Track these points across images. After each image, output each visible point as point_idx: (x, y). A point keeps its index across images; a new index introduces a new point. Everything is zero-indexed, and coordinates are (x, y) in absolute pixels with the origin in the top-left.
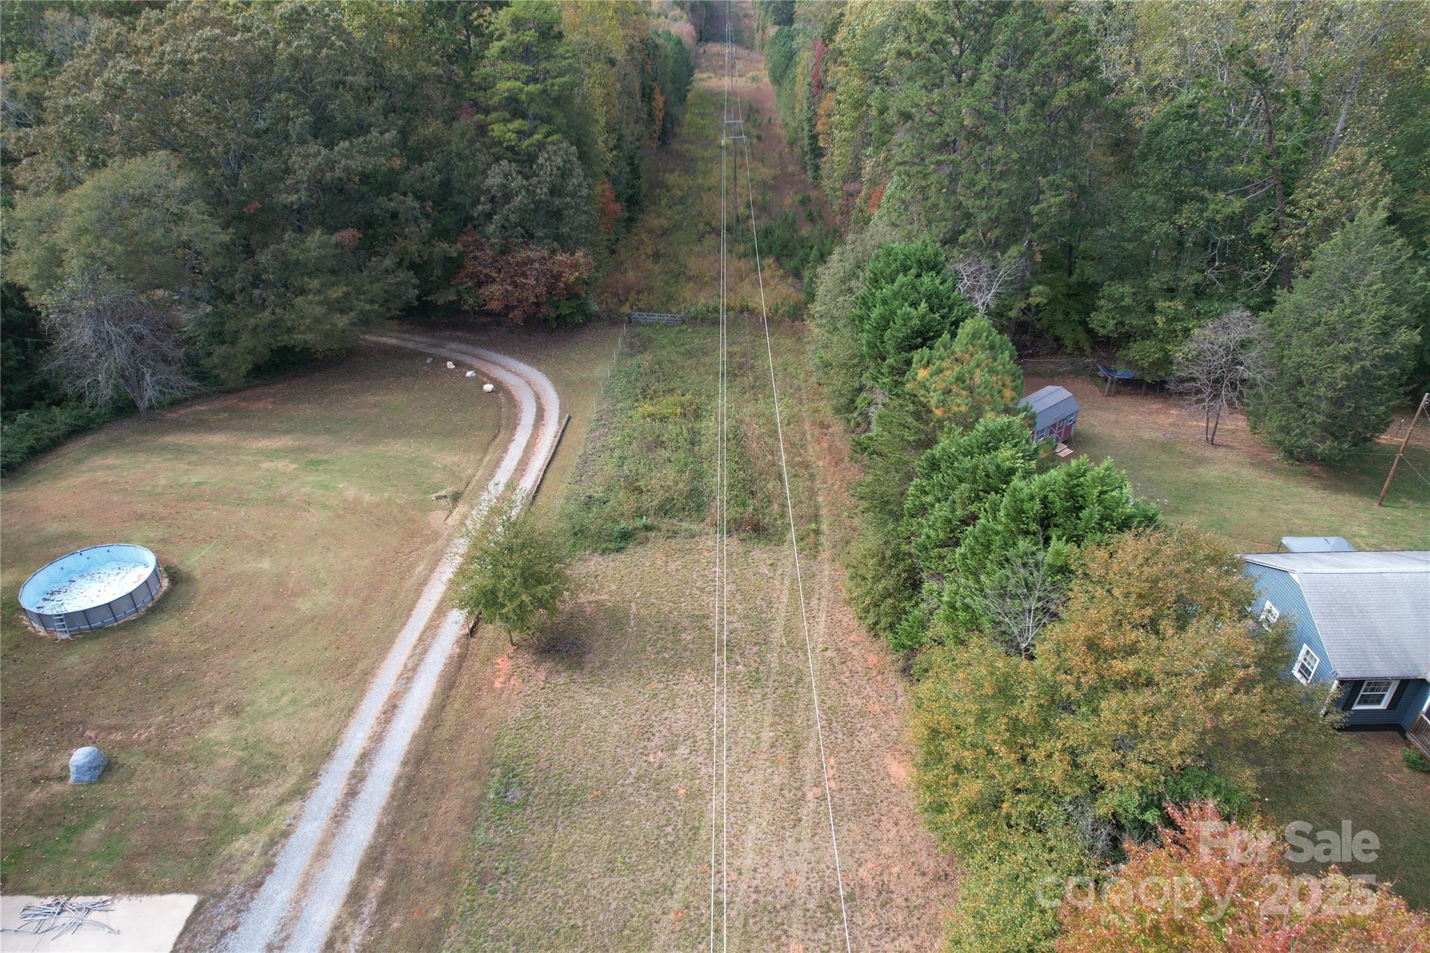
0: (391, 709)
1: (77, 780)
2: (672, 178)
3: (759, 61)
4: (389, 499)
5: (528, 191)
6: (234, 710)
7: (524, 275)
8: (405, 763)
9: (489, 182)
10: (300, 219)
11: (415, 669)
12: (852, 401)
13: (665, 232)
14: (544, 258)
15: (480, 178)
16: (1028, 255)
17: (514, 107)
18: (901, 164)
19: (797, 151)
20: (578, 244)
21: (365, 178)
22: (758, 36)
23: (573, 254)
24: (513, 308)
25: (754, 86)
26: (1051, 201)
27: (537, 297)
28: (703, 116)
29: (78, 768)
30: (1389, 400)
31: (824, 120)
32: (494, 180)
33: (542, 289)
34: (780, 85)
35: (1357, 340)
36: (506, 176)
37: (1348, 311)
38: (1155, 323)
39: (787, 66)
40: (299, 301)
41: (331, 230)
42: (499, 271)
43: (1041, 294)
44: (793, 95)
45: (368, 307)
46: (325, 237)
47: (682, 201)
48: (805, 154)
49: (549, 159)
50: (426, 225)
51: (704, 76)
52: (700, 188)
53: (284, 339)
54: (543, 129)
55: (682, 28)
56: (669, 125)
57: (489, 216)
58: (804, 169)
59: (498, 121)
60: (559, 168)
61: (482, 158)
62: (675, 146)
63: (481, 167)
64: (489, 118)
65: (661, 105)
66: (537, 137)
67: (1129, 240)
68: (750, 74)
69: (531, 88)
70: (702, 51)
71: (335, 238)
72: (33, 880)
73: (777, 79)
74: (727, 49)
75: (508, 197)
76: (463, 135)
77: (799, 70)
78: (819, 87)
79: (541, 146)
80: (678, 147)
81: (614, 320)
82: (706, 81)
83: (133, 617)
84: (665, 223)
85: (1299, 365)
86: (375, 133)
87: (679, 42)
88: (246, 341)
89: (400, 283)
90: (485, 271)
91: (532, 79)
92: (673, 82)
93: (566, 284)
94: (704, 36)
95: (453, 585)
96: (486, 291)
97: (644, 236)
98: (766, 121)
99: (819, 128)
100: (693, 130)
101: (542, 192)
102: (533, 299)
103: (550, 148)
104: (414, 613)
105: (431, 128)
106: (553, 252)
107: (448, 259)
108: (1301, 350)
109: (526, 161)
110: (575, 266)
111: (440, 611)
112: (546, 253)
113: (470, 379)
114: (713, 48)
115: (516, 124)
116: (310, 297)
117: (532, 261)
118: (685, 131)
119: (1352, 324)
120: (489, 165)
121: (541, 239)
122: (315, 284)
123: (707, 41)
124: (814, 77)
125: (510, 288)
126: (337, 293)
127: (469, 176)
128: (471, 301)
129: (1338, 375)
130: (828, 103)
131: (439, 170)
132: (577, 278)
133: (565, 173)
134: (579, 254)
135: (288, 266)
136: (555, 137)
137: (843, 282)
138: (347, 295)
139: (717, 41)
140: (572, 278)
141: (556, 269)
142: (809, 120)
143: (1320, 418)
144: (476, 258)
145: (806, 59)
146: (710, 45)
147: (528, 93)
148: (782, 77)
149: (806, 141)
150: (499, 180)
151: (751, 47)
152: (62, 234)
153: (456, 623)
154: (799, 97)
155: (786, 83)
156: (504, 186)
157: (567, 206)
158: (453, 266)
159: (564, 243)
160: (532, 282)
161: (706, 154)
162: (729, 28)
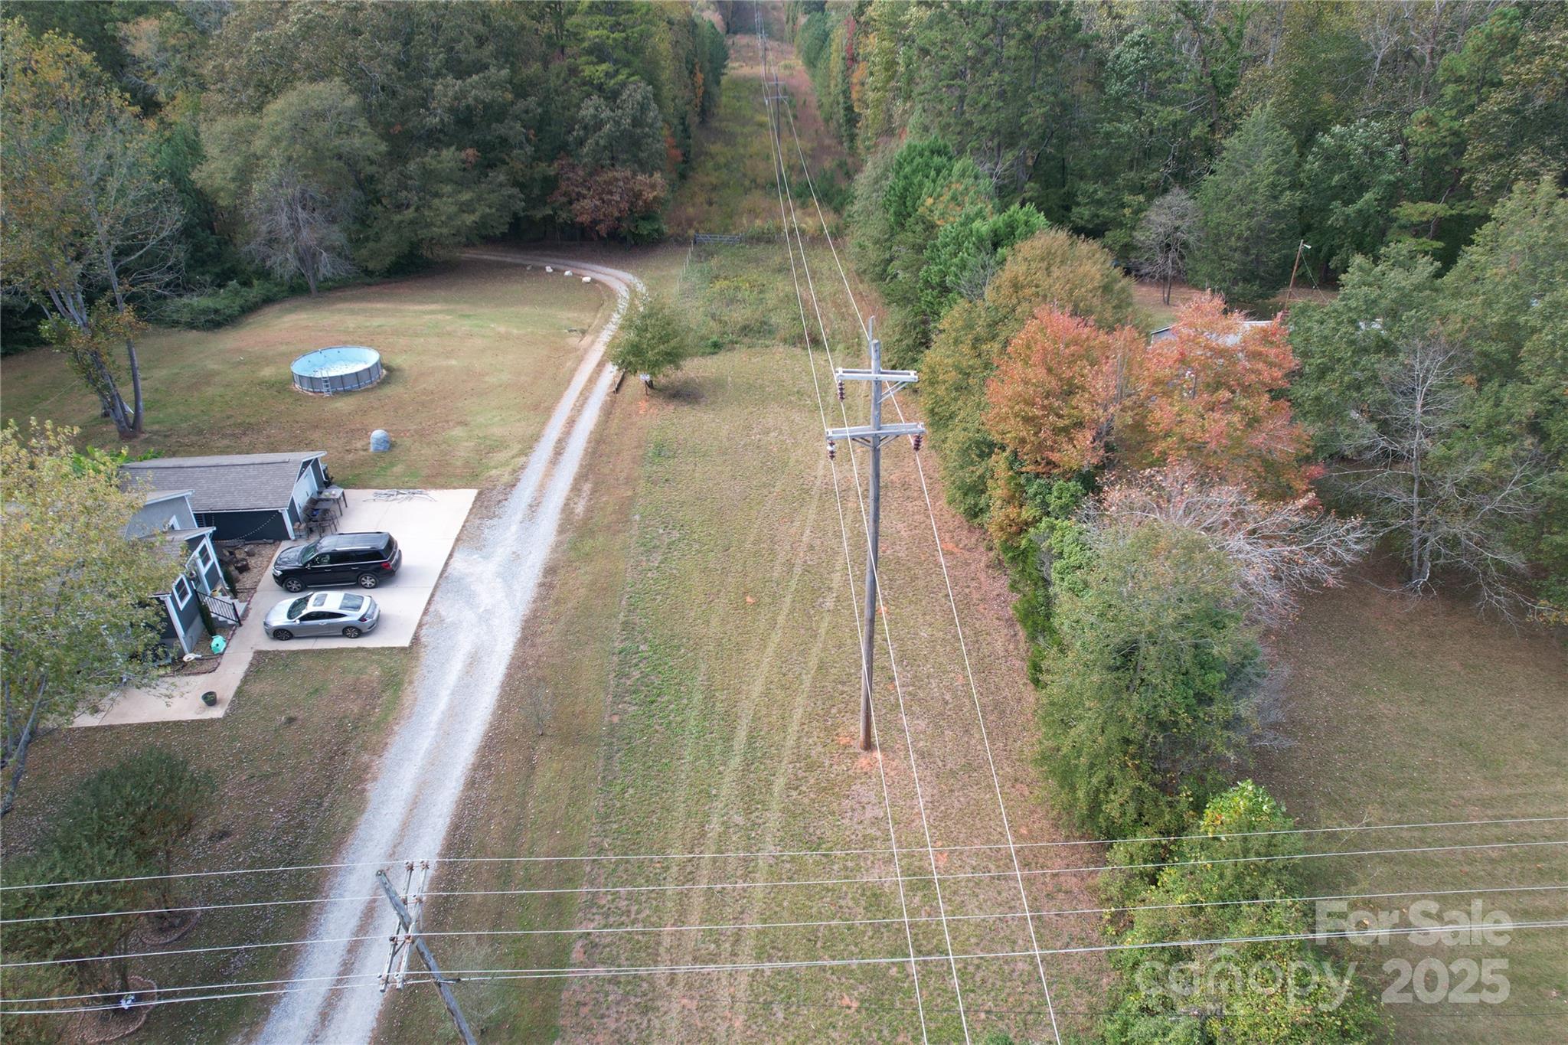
0: (571, 423)
1: (376, 449)
2: (715, 148)
3: (791, 53)
4: (532, 332)
5: (614, 121)
6: (463, 424)
7: (611, 193)
8: (589, 442)
9: (583, 112)
10: (434, 138)
11: (582, 406)
12: (885, 271)
13: (714, 188)
14: (627, 178)
15: (573, 110)
16: (1020, 160)
17: (599, 53)
18: (922, 94)
19: (833, 125)
20: (654, 169)
21: (487, 106)
22: (788, 28)
23: (651, 175)
24: (601, 221)
25: (787, 72)
26: (1038, 112)
27: (620, 212)
28: (739, 99)
29: (378, 440)
30: (1280, 249)
31: (857, 88)
32: (587, 111)
33: (624, 206)
34: (815, 66)
35: (1255, 202)
36: (596, 109)
37: (1249, 181)
38: (1124, 216)
39: (821, 48)
40: (436, 202)
41: (460, 149)
42: (589, 189)
43: (1032, 189)
44: (828, 75)
45: (488, 210)
46: (456, 154)
47: (727, 165)
48: (840, 126)
49: (630, 95)
50: (529, 149)
51: (736, 65)
52: (743, 156)
53: (423, 233)
54: (625, 72)
55: (712, 17)
56: (707, 104)
57: (581, 143)
58: (841, 143)
59: (588, 63)
60: (638, 103)
61: (576, 93)
62: (715, 124)
63: (575, 101)
64: (578, 62)
65: (701, 82)
66: (621, 77)
67: (1101, 147)
68: (782, 63)
69: (616, 35)
70: (730, 42)
71: (463, 155)
72: (374, 484)
73: (811, 63)
74: (758, 41)
75: (599, 125)
76: (558, 75)
77: (834, 47)
78: (852, 59)
79: (623, 85)
80: (717, 124)
81: (682, 242)
82: (737, 69)
83: (370, 386)
84: (714, 180)
85: (1219, 224)
86: (493, 70)
87: (713, 26)
88: (390, 237)
89: (510, 197)
90: (576, 190)
91: (613, 28)
92: (711, 61)
93: (645, 202)
94: (731, 29)
95: (611, 345)
96: (576, 206)
97: (696, 189)
98: (802, 103)
99: (854, 96)
100: (729, 111)
101: (626, 122)
102: (616, 214)
103: (632, 87)
104: (572, 383)
105: (535, 68)
106: (634, 174)
107: (546, 179)
108: (1219, 215)
109: (612, 97)
110: (653, 187)
111: (601, 365)
112: (629, 173)
113: (568, 277)
114: (742, 40)
115: (604, 67)
116: (445, 199)
117: (617, 180)
118: (722, 111)
119: (1251, 190)
120: (582, 100)
121: (625, 161)
122: (448, 189)
123: (735, 33)
124: (847, 51)
125: (598, 203)
126: (466, 196)
127: (564, 108)
128: (564, 215)
129: (1243, 228)
130: (859, 73)
131: (540, 104)
132: (655, 197)
133: (643, 108)
134: (657, 175)
135: (428, 174)
136: (636, 78)
137: (876, 182)
138: (472, 200)
139: (746, 33)
140: (651, 196)
141: (637, 188)
142: (844, 92)
143: (1234, 266)
144: (569, 179)
145: (840, 36)
146: (738, 36)
147: (615, 40)
148: (816, 59)
149: (842, 112)
150: (592, 111)
151: (781, 39)
152: (259, 144)
153: (611, 373)
154: (834, 74)
155: (820, 64)
156: (595, 117)
157: (647, 135)
158: (550, 184)
159: (644, 167)
160: (617, 198)
161: (745, 130)
162: (758, 18)
